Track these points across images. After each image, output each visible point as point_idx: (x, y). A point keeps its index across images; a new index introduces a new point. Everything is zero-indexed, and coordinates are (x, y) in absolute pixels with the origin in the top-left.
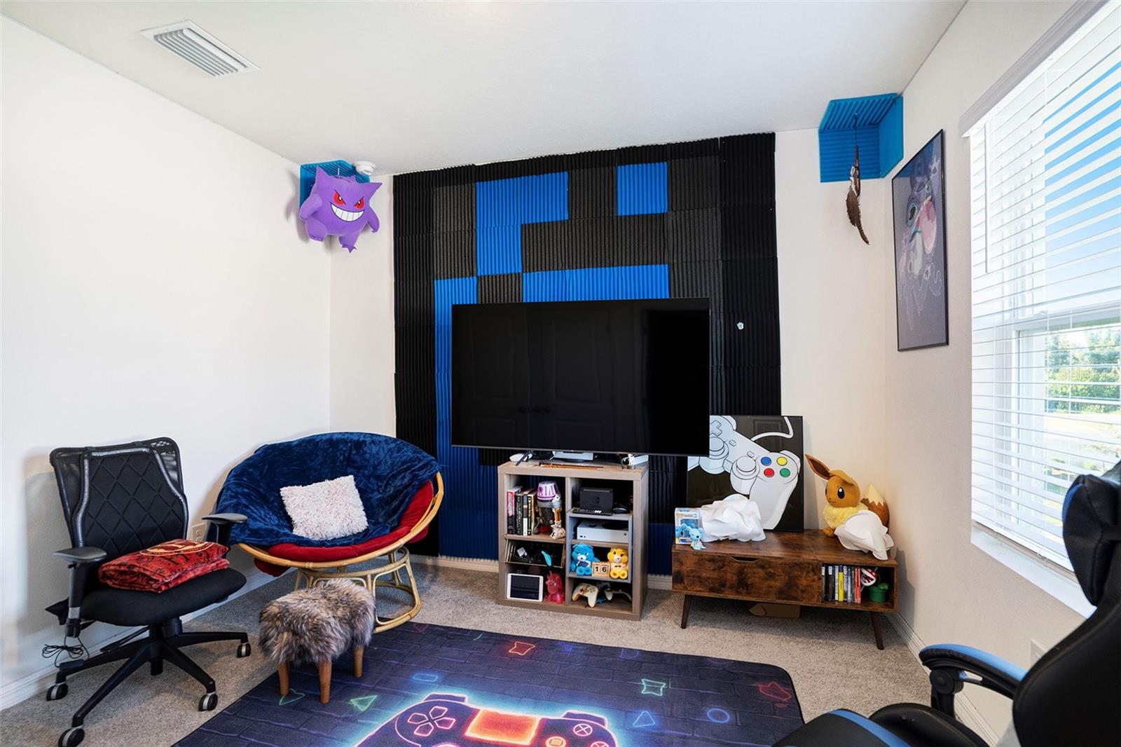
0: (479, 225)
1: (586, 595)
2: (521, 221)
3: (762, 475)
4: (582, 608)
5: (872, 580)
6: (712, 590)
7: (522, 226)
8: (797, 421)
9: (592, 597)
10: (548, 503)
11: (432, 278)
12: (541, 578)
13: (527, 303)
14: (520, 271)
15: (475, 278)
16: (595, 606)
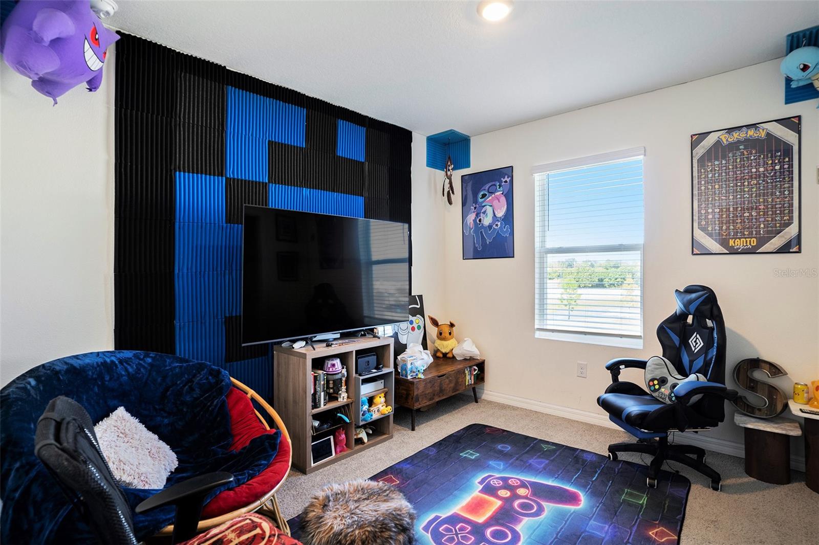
0: (230, 130)
1: (360, 436)
2: (269, 138)
3: (410, 331)
4: (361, 446)
5: (476, 370)
6: (430, 400)
7: (269, 141)
8: (420, 297)
9: (363, 435)
10: (340, 374)
11: (173, 167)
12: (332, 437)
13: (272, 209)
14: (267, 181)
15: (224, 178)
16: (368, 441)
